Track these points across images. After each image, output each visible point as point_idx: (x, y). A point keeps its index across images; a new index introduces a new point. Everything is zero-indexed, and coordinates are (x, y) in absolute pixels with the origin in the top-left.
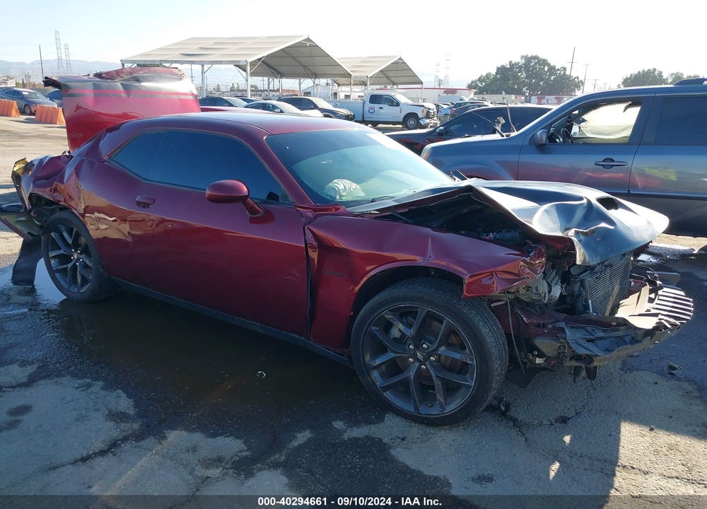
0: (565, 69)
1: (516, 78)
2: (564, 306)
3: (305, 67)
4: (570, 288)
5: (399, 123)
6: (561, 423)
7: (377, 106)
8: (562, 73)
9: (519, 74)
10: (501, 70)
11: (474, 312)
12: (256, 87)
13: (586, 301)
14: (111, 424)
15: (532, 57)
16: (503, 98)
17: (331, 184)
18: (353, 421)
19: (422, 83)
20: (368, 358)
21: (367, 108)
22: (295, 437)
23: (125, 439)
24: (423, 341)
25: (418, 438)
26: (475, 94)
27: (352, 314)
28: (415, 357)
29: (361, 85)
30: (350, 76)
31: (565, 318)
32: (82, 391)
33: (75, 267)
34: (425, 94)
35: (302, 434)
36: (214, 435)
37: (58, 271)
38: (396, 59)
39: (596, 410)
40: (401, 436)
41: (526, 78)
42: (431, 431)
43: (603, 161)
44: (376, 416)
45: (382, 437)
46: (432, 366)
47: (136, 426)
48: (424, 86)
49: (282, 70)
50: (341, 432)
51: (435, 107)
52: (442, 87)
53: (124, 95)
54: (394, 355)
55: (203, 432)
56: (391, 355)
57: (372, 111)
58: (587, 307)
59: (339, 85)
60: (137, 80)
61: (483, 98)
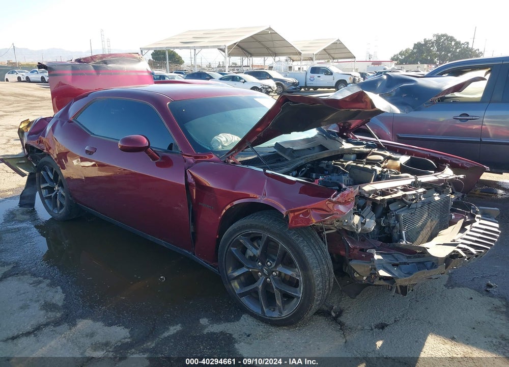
0: (468, 43)
1: (429, 51)
2: (383, 235)
3: (268, 48)
4: (387, 221)
5: (332, 87)
6: (379, 329)
7: (316, 75)
8: (466, 46)
9: (432, 48)
10: (418, 46)
11: (301, 239)
12: (235, 64)
13: (400, 232)
14: (43, 312)
15: (442, 35)
16: (418, 67)
17: (215, 138)
18: (216, 319)
19: (355, 57)
20: (230, 271)
21: (308, 77)
22: (168, 329)
23: (47, 325)
24: (268, 260)
25: (260, 335)
26: (396, 64)
27: (218, 237)
28: (262, 271)
29: (309, 60)
30: (300, 54)
31: (381, 245)
32: (33, 286)
33: (56, 195)
34: (358, 65)
35: (175, 327)
36: (110, 325)
37: (47, 198)
38: (335, 41)
39: (413, 319)
40: (248, 333)
41: (437, 51)
42: (273, 330)
43: (460, 116)
44: (235, 316)
45: (233, 333)
46: (274, 279)
47: (59, 315)
48: (357, 60)
49: (251, 51)
50: (204, 327)
51: (359, 75)
52: (371, 60)
53: (94, 73)
54: (247, 270)
55: (104, 321)
56: (244, 270)
57: (312, 80)
58: (401, 237)
59: (293, 61)
60: (105, 63)
61: (402, 67)
